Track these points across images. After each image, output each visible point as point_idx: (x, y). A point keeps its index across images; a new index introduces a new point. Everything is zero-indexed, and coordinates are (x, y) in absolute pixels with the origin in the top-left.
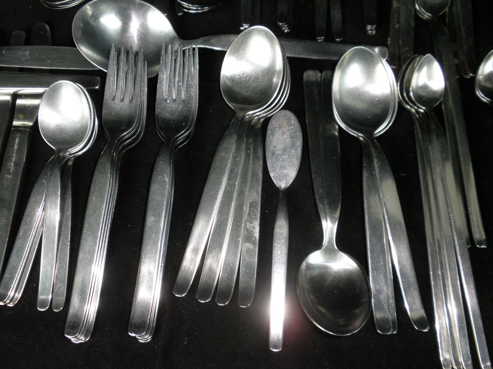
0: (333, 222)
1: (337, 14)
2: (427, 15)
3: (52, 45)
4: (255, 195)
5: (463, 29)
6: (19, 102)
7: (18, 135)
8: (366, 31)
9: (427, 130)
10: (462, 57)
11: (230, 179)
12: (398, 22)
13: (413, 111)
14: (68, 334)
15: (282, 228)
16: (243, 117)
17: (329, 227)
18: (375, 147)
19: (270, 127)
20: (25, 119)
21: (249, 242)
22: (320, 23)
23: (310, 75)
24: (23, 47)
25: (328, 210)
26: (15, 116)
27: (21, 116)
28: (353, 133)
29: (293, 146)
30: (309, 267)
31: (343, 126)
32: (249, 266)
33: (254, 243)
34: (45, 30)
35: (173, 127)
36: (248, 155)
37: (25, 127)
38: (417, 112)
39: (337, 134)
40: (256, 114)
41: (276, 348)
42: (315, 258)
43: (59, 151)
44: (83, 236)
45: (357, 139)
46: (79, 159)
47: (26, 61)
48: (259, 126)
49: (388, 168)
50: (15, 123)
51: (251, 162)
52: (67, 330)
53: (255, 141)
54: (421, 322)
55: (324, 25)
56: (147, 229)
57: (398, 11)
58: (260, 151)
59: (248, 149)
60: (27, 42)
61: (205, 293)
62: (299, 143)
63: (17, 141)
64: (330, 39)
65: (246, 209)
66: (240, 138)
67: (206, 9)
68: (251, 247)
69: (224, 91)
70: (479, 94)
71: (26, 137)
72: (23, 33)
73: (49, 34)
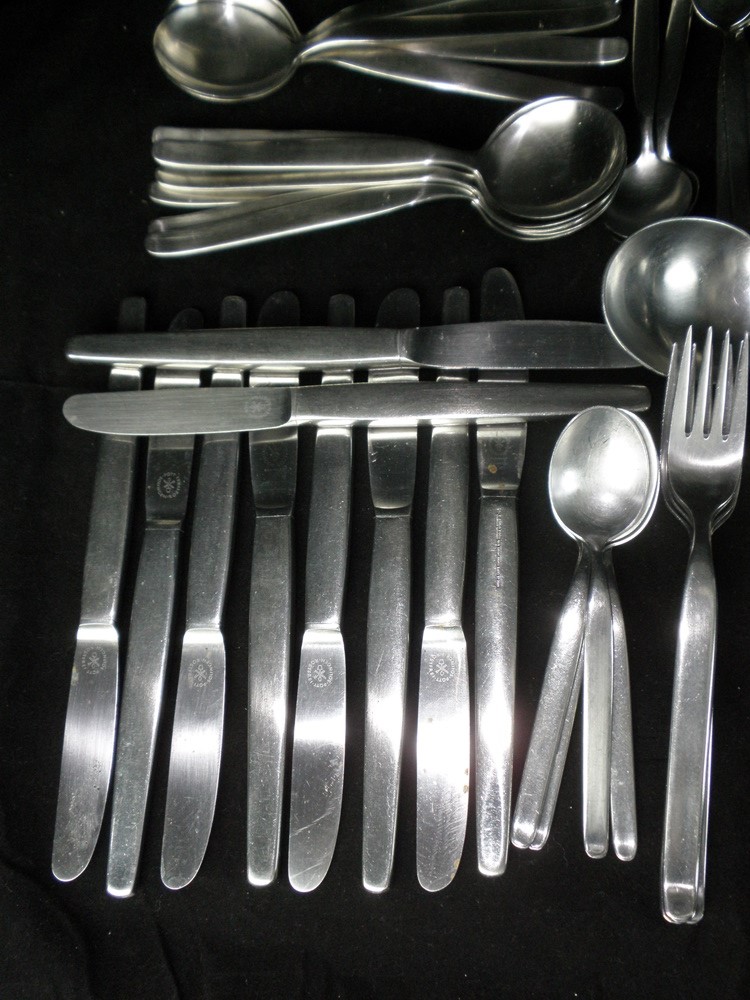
3: (528, 317)
6: (482, 436)
7: (498, 510)
26: (481, 468)
27: (491, 468)
34: (507, 282)
37: (508, 492)
50: (485, 486)
60: (475, 317)
63: (499, 521)
71: (511, 514)
72: (462, 293)
73: (515, 291)
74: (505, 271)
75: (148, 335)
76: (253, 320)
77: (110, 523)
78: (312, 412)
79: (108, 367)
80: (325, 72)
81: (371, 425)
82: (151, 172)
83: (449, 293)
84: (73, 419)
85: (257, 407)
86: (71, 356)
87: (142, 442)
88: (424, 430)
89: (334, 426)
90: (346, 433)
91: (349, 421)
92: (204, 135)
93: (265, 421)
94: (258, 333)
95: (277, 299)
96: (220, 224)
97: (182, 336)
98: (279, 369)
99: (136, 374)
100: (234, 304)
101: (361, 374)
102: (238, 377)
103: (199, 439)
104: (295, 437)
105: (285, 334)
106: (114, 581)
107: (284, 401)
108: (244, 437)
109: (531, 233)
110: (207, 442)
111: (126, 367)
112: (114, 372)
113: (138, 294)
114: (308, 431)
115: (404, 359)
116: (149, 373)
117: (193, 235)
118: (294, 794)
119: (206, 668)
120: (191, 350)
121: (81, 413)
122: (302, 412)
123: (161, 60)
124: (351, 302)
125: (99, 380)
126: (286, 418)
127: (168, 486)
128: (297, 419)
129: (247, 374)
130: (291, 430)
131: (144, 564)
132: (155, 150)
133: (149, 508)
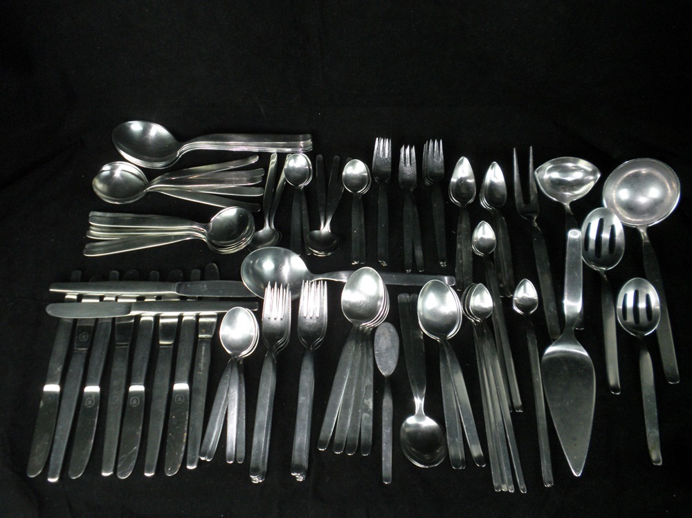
0: (421, 398)
1: (419, 253)
2: (481, 254)
3: (221, 279)
4: (369, 381)
5: (505, 264)
6: (201, 320)
7: (204, 344)
8: (440, 265)
9: (481, 335)
10: (505, 283)
11: (351, 371)
12: (462, 259)
13: (473, 321)
14: (253, 475)
15: (387, 402)
16: (358, 327)
17: (419, 402)
18: (448, 347)
19: (376, 334)
20: (206, 333)
21: (365, 412)
22: (408, 260)
23: (403, 297)
24: (202, 282)
25: (417, 389)
26: (199, 330)
27: (203, 331)
28: (433, 337)
29: (393, 346)
30: (408, 426)
31: (426, 332)
32: (367, 428)
33: (369, 413)
34: (215, 268)
35: (311, 335)
36: (363, 354)
37: (208, 338)
38: (475, 322)
39: (422, 338)
40: (368, 325)
41: (387, 481)
42: (411, 420)
43: (235, 354)
44: (257, 411)
45: (436, 341)
46: (246, 359)
47: (205, 292)
48: (369, 333)
49: (456, 361)
50: (200, 336)
51: (365, 358)
52: (251, 472)
53: (367, 344)
54: (479, 459)
55: (411, 261)
56: (299, 406)
57: (461, 251)
58: (371, 350)
59: (362, 350)
60: (202, 278)
61: (339, 447)
62: (397, 344)
63: (203, 348)
64: (415, 271)
65: (364, 390)
66: (357, 342)
67: (329, 254)
68: (368, 416)
69: (345, 311)
70: (515, 308)
71: (209, 346)
72: (199, 271)
73: (217, 271)
74: (214, 264)
75: (82, 283)
76: (121, 279)
77: (60, 349)
78: (139, 310)
79: (65, 294)
80: (156, 195)
81: (162, 315)
82: (88, 227)
83: (193, 271)
84: (49, 312)
85: (119, 309)
86: (51, 290)
87: (75, 321)
88: (180, 317)
89: (148, 316)
90: (152, 319)
91: (154, 313)
92: (108, 215)
93: (122, 314)
94: (122, 283)
95: (131, 272)
96: (112, 245)
97: (93, 283)
98: (128, 296)
99: (75, 297)
100: (114, 274)
101: (159, 297)
102: (113, 299)
103: (97, 320)
104: (133, 321)
105: (132, 283)
106: (59, 369)
107: (129, 307)
108: (114, 319)
109: (225, 251)
110: (100, 322)
111: (71, 294)
112: (67, 297)
113: (79, 269)
114: (138, 317)
115: (175, 293)
116: (80, 297)
117: (101, 249)
118: (122, 444)
119: (92, 401)
120: (96, 288)
121: (52, 310)
122: (136, 310)
123: (95, 190)
124: (158, 273)
125: (61, 298)
126: (129, 313)
127: (84, 337)
128: (134, 313)
129: (117, 298)
130: (131, 317)
131: (72, 364)
132: (90, 219)
133: (75, 344)
